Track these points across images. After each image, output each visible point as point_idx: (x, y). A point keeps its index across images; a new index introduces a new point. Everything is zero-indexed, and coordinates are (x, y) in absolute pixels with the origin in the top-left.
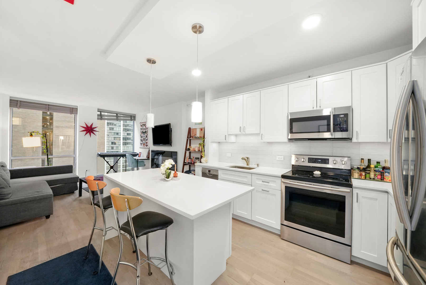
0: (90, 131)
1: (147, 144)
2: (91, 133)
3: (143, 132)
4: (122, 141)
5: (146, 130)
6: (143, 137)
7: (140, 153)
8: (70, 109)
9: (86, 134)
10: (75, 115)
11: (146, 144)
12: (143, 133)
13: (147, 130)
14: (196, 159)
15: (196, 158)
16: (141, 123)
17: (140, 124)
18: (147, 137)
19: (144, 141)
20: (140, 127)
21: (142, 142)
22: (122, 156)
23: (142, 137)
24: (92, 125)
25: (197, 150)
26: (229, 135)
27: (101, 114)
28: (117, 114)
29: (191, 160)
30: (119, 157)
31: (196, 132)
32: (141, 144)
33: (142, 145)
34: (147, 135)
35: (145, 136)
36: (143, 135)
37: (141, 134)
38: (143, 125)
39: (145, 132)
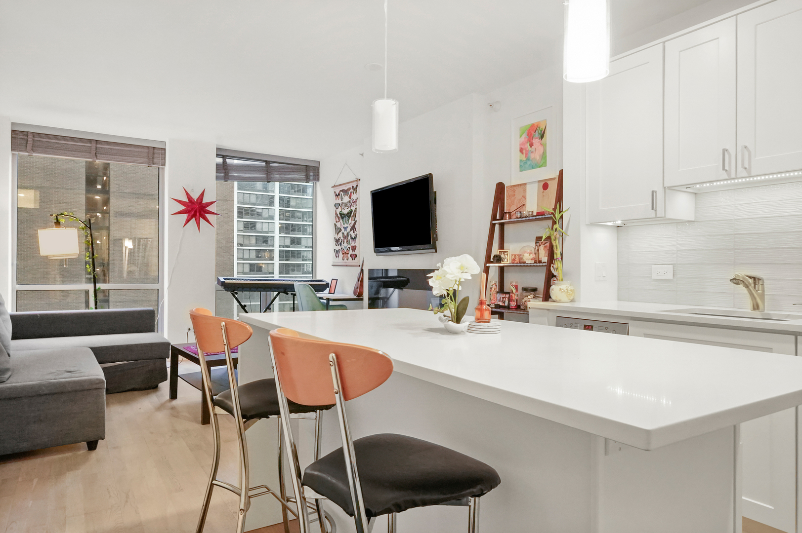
0: (198, 214)
1: (356, 252)
2: (201, 219)
3: (342, 216)
4: (277, 262)
5: (352, 208)
6: (343, 230)
7: (334, 282)
8: (146, 150)
10: (160, 167)
11: (351, 252)
12: (342, 218)
14: (525, 294)
15: (525, 289)
16: (335, 186)
17: (332, 190)
18: (353, 228)
19: (345, 244)
20: (334, 200)
21: (338, 248)
22: (283, 289)
23: (341, 230)
24: (202, 194)
25: (528, 258)
26: (670, 188)
27: (224, 162)
28: (267, 162)
29: (507, 296)
30: (276, 293)
31: (524, 197)
32: (337, 252)
33: (341, 255)
34: (353, 222)
35: (348, 225)
36: (341, 225)
37: (337, 222)
38: (341, 193)
39: (349, 215)
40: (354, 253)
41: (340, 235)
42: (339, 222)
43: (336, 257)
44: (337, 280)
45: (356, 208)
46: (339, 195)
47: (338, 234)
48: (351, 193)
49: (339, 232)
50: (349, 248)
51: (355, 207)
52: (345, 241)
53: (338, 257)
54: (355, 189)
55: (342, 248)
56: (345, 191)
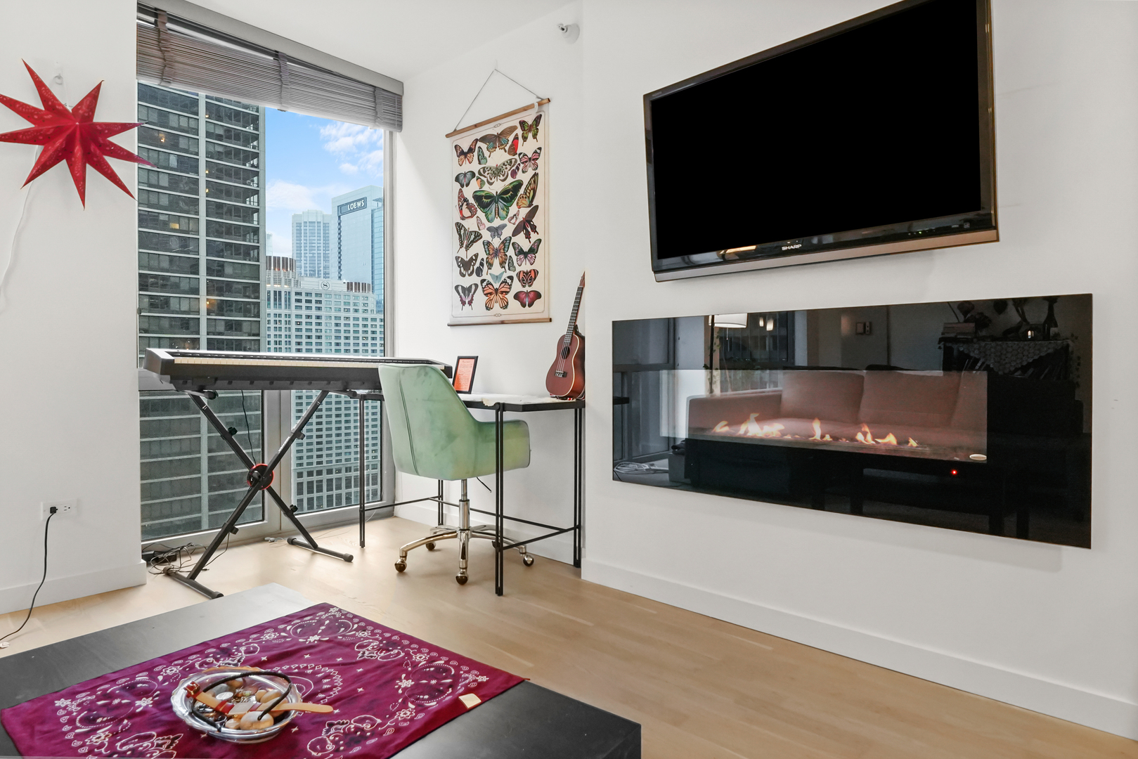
0: (78, 150)
1: (537, 286)
2: (88, 167)
3: (484, 201)
5: (520, 176)
6: (486, 236)
7: (468, 363)
9: (42, 167)
11: (517, 287)
12: (484, 206)
13: (525, 177)
16: (456, 132)
17: (448, 145)
18: (526, 226)
19: (497, 269)
20: (454, 167)
21: (468, 281)
22: (339, 384)
23: (478, 236)
24: (94, 96)
28: (276, 54)
30: (316, 393)
32: (466, 294)
33: (480, 298)
34: (524, 212)
35: (506, 221)
36: (479, 223)
37: (463, 218)
38: (479, 144)
39: (509, 195)
40: (527, 289)
41: (478, 248)
42: (471, 217)
43: (463, 303)
44: (476, 358)
45: (536, 175)
46: (471, 150)
47: (468, 247)
48: (516, 138)
49: (473, 242)
50: (511, 278)
51: (530, 172)
52: (496, 262)
53: (470, 303)
54: (531, 128)
55: (483, 281)
56: (493, 141)
